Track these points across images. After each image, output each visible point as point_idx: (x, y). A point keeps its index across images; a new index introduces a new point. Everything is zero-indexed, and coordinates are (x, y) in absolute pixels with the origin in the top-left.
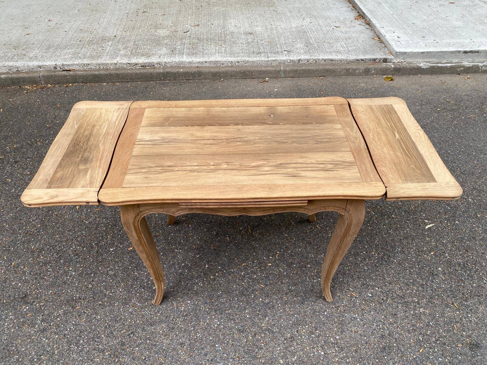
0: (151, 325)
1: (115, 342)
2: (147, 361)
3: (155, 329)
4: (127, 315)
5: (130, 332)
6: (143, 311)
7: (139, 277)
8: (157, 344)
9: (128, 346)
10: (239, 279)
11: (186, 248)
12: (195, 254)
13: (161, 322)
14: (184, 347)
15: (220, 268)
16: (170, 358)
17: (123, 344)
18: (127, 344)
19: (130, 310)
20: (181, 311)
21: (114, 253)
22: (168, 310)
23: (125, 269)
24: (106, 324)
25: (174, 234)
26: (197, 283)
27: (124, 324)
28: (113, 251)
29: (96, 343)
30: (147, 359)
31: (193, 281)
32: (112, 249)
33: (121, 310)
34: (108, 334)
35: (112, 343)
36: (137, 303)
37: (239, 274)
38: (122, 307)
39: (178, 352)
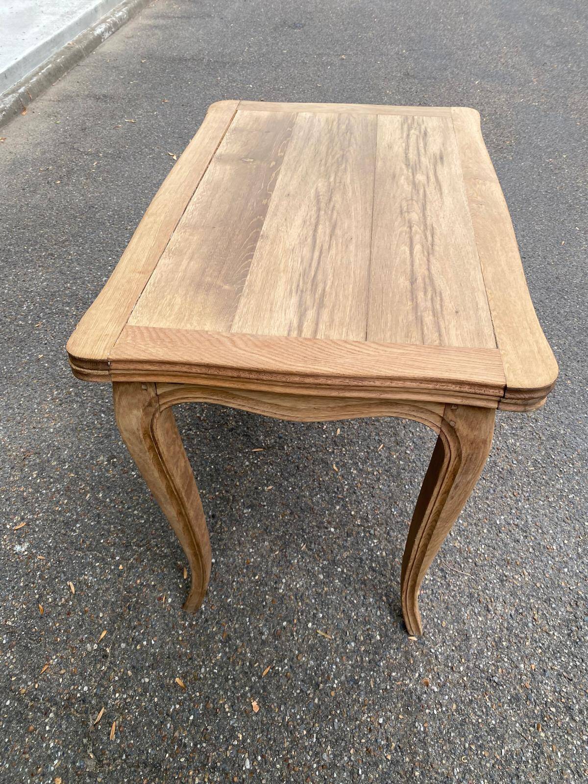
0: (468, 638)
1: (513, 719)
2: (543, 644)
3: (475, 632)
4: (447, 697)
5: (488, 686)
6: (437, 658)
7: (346, 676)
8: (506, 625)
9: (518, 687)
10: (366, 478)
11: (275, 570)
12: (298, 552)
13: (458, 619)
14: (506, 576)
15: (338, 507)
16: (532, 601)
17: (516, 698)
18: (515, 689)
19: (436, 690)
20: (433, 580)
21: (262, 756)
22: (433, 606)
23: (320, 714)
24: (473, 747)
25: (228, 597)
26: (371, 550)
27: (471, 701)
28: (252, 761)
29: (523, 767)
30: (541, 645)
31: (364, 558)
32: (248, 762)
33: (435, 712)
34: (498, 738)
35: (517, 725)
36: (417, 675)
37: (354, 478)
38: (427, 711)
39: (518, 586)
